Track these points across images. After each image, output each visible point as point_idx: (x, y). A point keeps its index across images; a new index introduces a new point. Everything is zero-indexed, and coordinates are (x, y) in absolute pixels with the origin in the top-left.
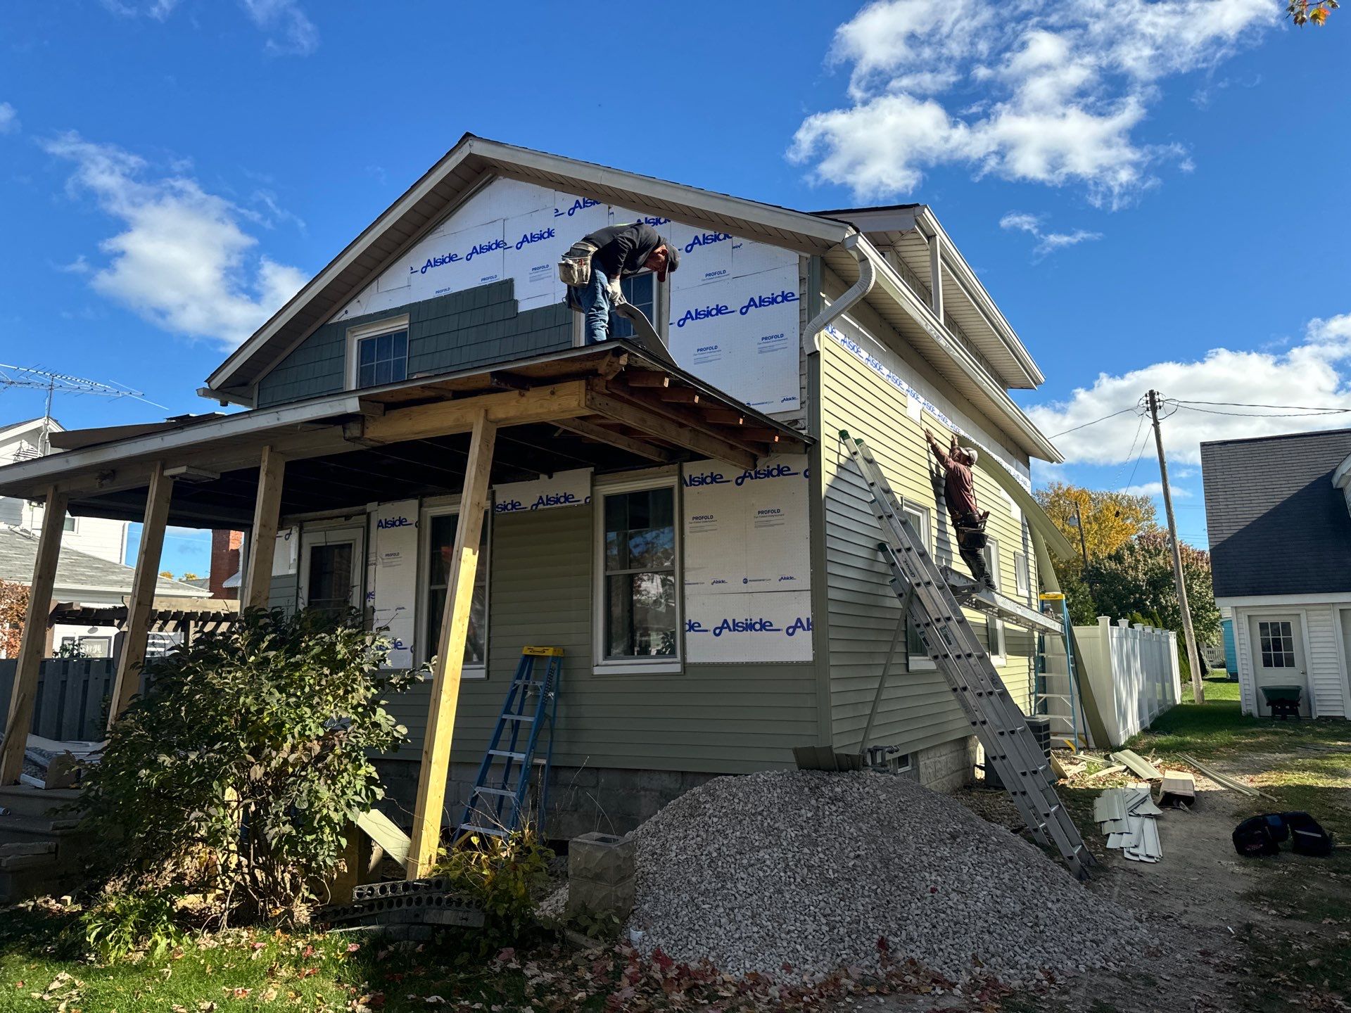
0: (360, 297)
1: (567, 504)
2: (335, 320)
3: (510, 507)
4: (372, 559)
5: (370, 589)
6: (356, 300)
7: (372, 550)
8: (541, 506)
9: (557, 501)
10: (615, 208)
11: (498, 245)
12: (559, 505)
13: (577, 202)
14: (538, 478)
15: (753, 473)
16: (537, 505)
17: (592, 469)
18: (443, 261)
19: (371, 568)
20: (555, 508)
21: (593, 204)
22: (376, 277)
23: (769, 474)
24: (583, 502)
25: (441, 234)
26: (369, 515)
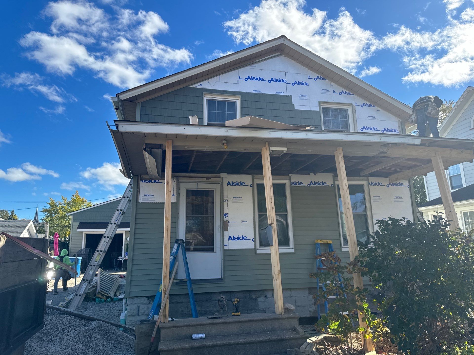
0: (210, 80)
1: (324, 186)
2: (194, 86)
3: (298, 184)
4: (225, 199)
5: (225, 212)
6: (207, 81)
7: (225, 194)
8: (312, 185)
9: (319, 184)
10: (333, 84)
11: (283, 81)
12: (320, 186)
13: (318, 76)
14: (310, 174)
15: (392, 184)
16: (310, 184)
17: (333, 174)
18: (256, 79)
19: (225, 203)
20: (318, 187)
21: (324, 79)
22: (220, 75)
23: (397, 185)
24: (330, 186)
25: (255, 68)
26: (222, 178)
